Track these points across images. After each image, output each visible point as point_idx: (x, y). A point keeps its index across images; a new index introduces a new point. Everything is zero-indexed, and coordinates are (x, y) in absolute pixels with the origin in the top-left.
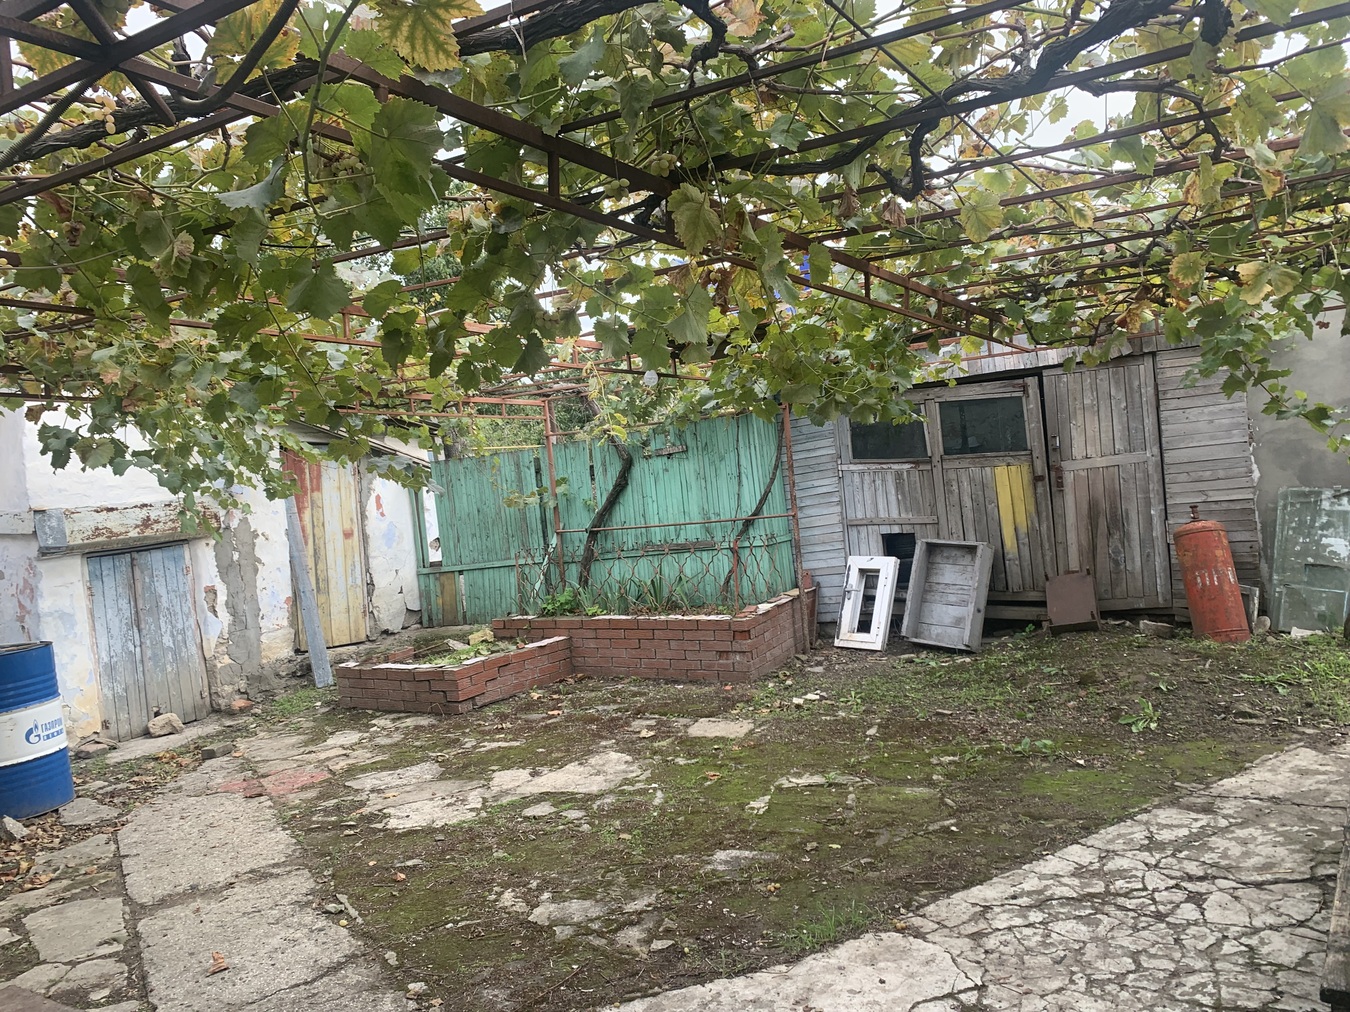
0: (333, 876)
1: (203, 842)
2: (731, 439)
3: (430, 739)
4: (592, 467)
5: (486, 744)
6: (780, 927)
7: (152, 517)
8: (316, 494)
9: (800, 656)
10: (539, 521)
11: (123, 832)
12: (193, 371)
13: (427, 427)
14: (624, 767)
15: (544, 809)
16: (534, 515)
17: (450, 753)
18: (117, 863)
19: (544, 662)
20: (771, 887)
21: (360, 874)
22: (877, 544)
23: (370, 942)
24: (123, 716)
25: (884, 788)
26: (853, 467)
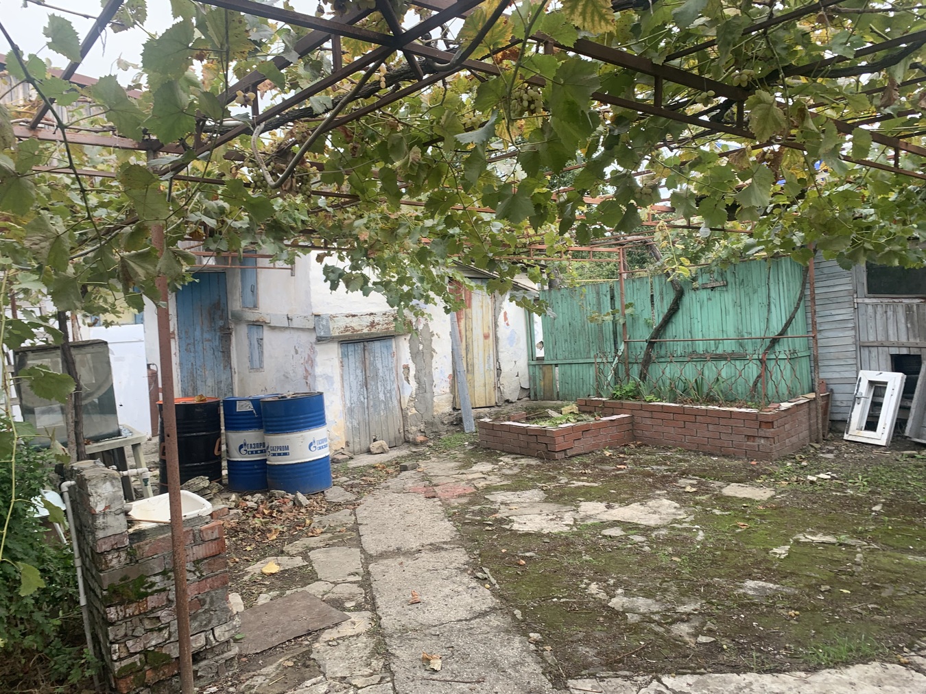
0: (480, 555)
1: (402, 522)
2: (763, 277)
3: (537, 474)
4: (652, 296)
5: (574, 482)
6: (799, 643)
7: (376, 321)
8: (468, 310)
9: (815, 445)
10: (611, 333)
11: (359, 509)
12: (409, 232)
13: (539, 267)
14: (674, 510)
15: (616, 532)
16: (609, 328)
17: (551, 485)
18: (356, 527)
19: (614, 431)
20: (792, 613)
21: (496, 557)
22: (887, 362)
23: (504, 602)
24: (357, 440)
25: (888, 553)
26: (867, 301)
